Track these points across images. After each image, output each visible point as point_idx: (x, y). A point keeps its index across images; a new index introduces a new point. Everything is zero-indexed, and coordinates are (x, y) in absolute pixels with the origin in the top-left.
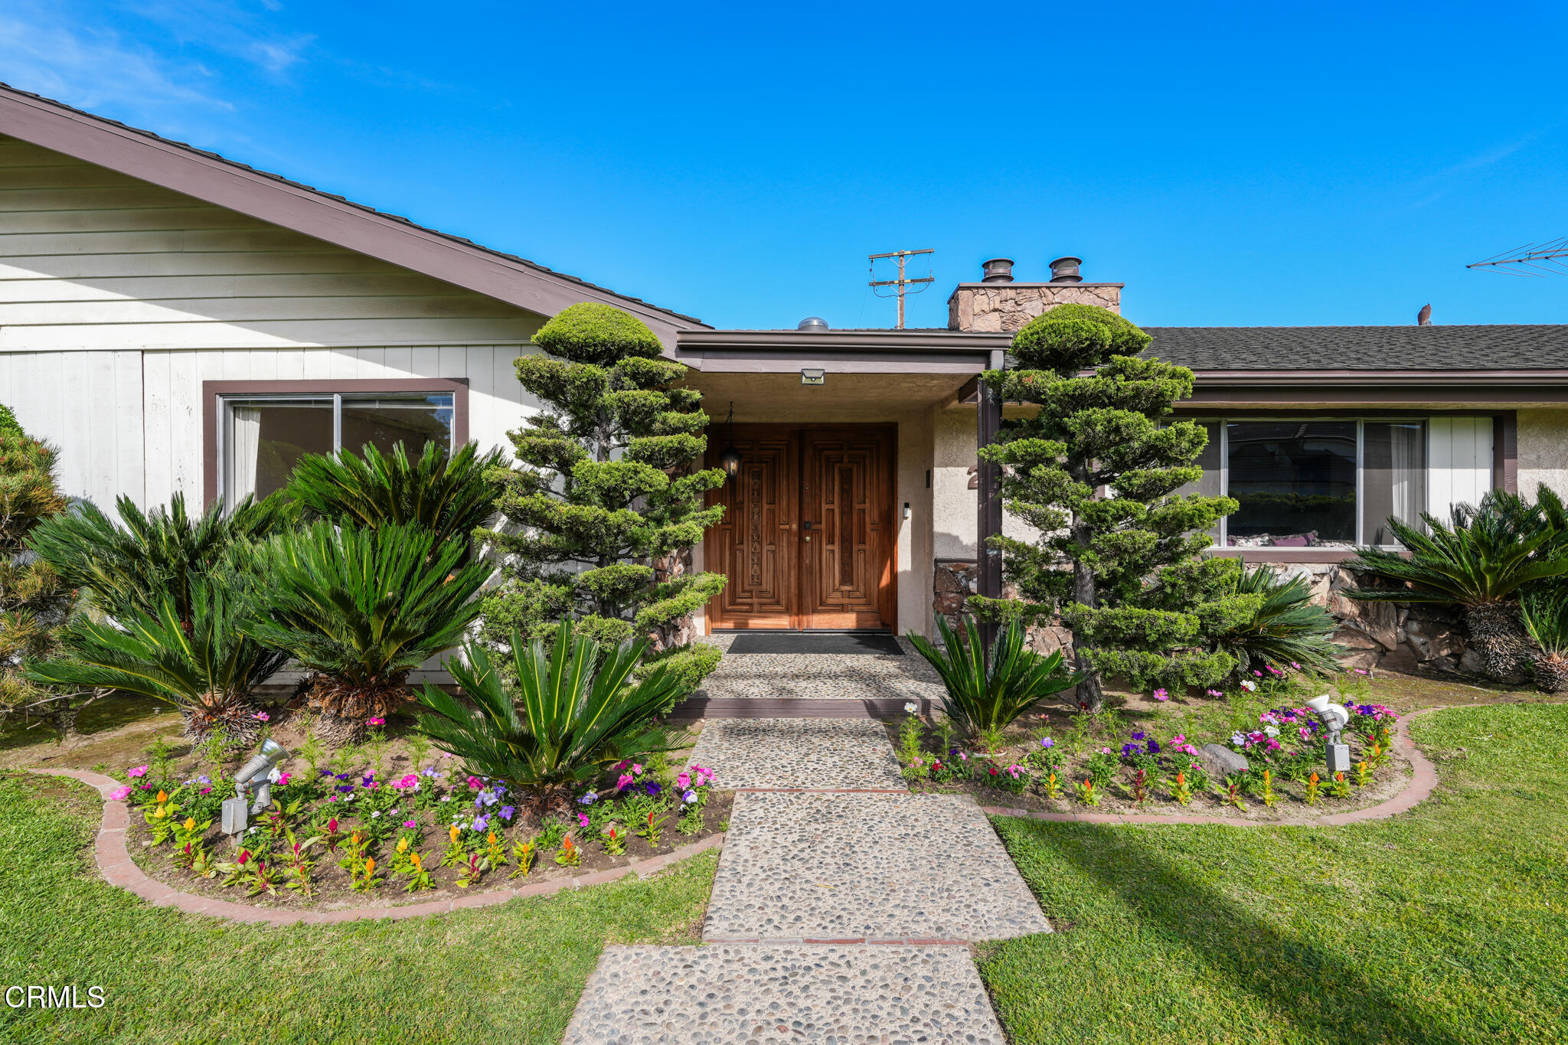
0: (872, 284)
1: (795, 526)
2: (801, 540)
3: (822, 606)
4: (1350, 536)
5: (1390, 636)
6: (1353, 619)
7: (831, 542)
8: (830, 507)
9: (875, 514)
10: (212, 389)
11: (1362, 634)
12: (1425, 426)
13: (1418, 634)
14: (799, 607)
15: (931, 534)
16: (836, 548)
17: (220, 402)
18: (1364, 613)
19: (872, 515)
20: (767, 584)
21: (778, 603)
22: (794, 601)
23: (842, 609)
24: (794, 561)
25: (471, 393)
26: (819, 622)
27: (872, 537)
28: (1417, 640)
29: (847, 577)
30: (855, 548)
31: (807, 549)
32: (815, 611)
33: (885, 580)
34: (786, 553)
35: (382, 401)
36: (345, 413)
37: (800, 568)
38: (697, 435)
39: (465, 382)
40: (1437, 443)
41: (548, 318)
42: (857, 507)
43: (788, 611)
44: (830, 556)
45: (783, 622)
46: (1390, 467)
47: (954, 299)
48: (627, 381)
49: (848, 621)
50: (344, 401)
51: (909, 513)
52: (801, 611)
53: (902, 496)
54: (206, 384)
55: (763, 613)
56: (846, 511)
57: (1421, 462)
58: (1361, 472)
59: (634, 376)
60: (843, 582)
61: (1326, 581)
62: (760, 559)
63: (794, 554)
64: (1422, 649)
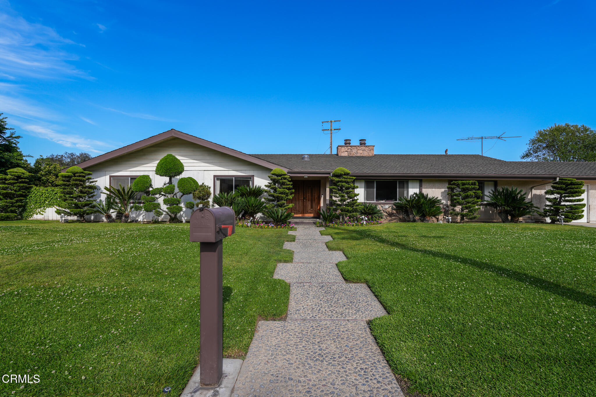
0: (322, 130)
1: (302, 198)
2: (304, 201)
3: (307, 213)
4: (396, 200)
5: (401, 217)
6: (395, 214)
7: (309, 201)
8: (309, 195)
9: (317, 196)
10: (215, 176)
11: (397, 216)
12: (408, 181)
13: (406, 216)
14: (303, 212)
15: (326, 199)
16: (310, 202)
17: (216, 178)
18: (397, 212)
19: (316, 196)
20: (298, 209)
21: (299, 212)
22: (302, 211)
23: (311, 213)
24: (302, 205)
25: (255, 177)
26: (307, 215)
27: (316, 200)
28: (405, 217)
29: (312, 207)
30: (313, 202)
31: (304, 202)
32: (306, 213)
33: (318, 208)
34: (301, 203)
35: (240, 178)
36: (235, 180)
37: (303, 205)
38: (291, 185)
39: (254, 176)
40: (410, 185)
41: (273, 170)
42: (313, 195)
43: (301, 213)
44: (309, 204)
45: (300, 215)
46: (404, 188)
47: (337, 148)
48: (283, 179)
49: (312, 215)
50: (235, 178)
51: (323, 196)
52: (303, 213)
53: (321, 193)
54: (214, 176)
55: (297, 214)
56: (312, 196)
57: (408, 188)
58: (398, 189)
59: (283, 178)
60: (311, 208)
61: (391, 207)
62: (296, 204)
63: (302, 203)
64: (406, 219)
